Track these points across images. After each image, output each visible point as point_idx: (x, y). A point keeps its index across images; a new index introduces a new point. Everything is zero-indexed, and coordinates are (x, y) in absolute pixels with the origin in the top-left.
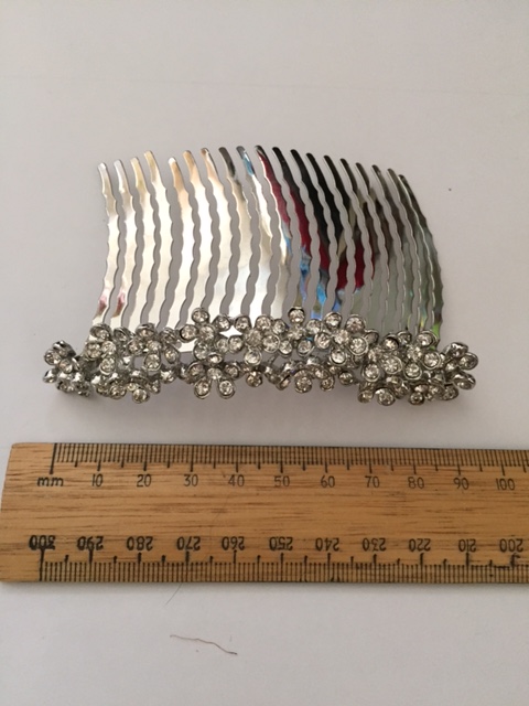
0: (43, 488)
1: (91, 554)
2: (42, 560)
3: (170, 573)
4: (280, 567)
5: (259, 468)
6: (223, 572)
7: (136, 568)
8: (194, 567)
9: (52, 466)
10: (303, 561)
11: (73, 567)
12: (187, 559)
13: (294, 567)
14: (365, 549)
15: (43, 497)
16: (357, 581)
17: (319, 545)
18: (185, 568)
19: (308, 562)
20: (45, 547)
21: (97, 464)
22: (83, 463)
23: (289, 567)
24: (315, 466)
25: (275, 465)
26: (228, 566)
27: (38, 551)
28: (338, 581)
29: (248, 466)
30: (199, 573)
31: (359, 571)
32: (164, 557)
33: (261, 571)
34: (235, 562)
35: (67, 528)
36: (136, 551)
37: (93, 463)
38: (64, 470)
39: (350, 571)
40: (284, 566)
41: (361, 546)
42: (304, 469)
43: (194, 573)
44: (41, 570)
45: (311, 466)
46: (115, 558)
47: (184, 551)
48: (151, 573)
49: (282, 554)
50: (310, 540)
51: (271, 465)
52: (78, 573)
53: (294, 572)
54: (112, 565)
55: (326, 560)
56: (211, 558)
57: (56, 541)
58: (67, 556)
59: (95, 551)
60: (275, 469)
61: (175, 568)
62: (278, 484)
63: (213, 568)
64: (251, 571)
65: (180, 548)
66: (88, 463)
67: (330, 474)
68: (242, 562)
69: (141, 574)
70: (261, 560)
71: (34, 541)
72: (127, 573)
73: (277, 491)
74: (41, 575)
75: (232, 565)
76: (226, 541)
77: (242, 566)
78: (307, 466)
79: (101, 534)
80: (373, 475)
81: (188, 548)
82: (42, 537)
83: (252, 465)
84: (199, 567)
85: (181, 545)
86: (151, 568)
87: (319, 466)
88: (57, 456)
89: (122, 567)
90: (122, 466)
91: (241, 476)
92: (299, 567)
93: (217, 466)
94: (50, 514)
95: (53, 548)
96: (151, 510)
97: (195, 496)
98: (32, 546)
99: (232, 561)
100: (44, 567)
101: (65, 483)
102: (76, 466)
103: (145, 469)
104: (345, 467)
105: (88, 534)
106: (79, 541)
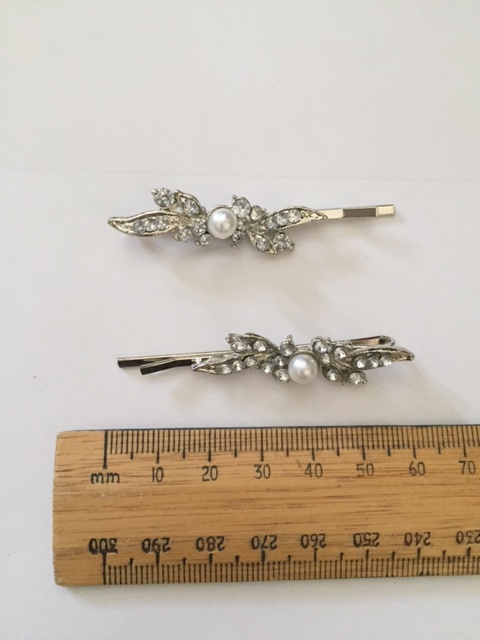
0: (98, 486)
1: (158, 557)
2: (104, 564)
3: (245, 573)
4: (364, 563)
5: (338, 454)
6: (302, 570)
7: (208, 569)
8: (271, 567)
9: (105, 459)
10: (390, 556)
11: (139, 570)
12: (263, 558)
13: (380, 563)
14: (459, 542)
15: (98, 495)
16: (448, 574)
17: (408, 540)
18: (261, 568)
19: (396, 558)
20: (107, 550)
21: (155, 455)
22: (140, 454)
23: (375, 563)
24: (402, 450)
25: (356, 450)
26: (308, 565)
27: (100, 555)
28: (428, 574)
29: (325, 451)
30: (276, 572)
31: (451, 565)
32: (237, 558)
33: (344, 568)
34: (315, 560)
35: (130, 529)
36: (206, 552)
37: (150, 454)
38: (119, 462)
39: (441, 565)
40: (370, 563)
41: (455, 539)
42: (389, 454)
43: (271, 572)
44: (104, 574)
45: (397, 450)
46: (184, 560)
47: (259, 550)
48: (224, 573)
49: (368, 551)
50: (399, 535)
51: (351, 450)
52: (145, 576)
53: (380, 568)
54: (181, 567)
55: (415, 556)
56: (290, 556)
57: (118, 543)
58: (132, 560)
59: (161, 553)
60: (356, 455)
61: (250, 568)
62: (360, 472)
63: (292, 566)
64: (333, 568)
65: (254, 548)
66: (145, 454)
67: (420, 458)
68: (323, 560)
69: (213, 574)
70: (344, 558)
71: (94, 545)
72: (197, 574)
73: (360, 481)
74: (105, 579)
75: (313, 564)
76: (305, 538)
77: (323, 564)
78: (392, 451)
79: (167, 535)
80: (468, 460)
81: (263, 547)
82: (102, 540)
83: (331, 451)
84: (276, 567)
85: (256, 544)
86: (224, 569)
87: (407, 450)
88: (109, 446)
89: (192, 568)
90: (184, 456)
91: (319, 464)
92: (385, 563)
93: (290, 453)
94: (109, 515)
95: (116, 551)
96: (220, 506)
97: (268, 490)
98: (92, 550)
99: (312, 559)
100: (107, 571)
101: (122, 479)
102: (132, 458)
103: (210, 460)
104: (436, 450)
105: (152, 536)
106: (143, 543)
